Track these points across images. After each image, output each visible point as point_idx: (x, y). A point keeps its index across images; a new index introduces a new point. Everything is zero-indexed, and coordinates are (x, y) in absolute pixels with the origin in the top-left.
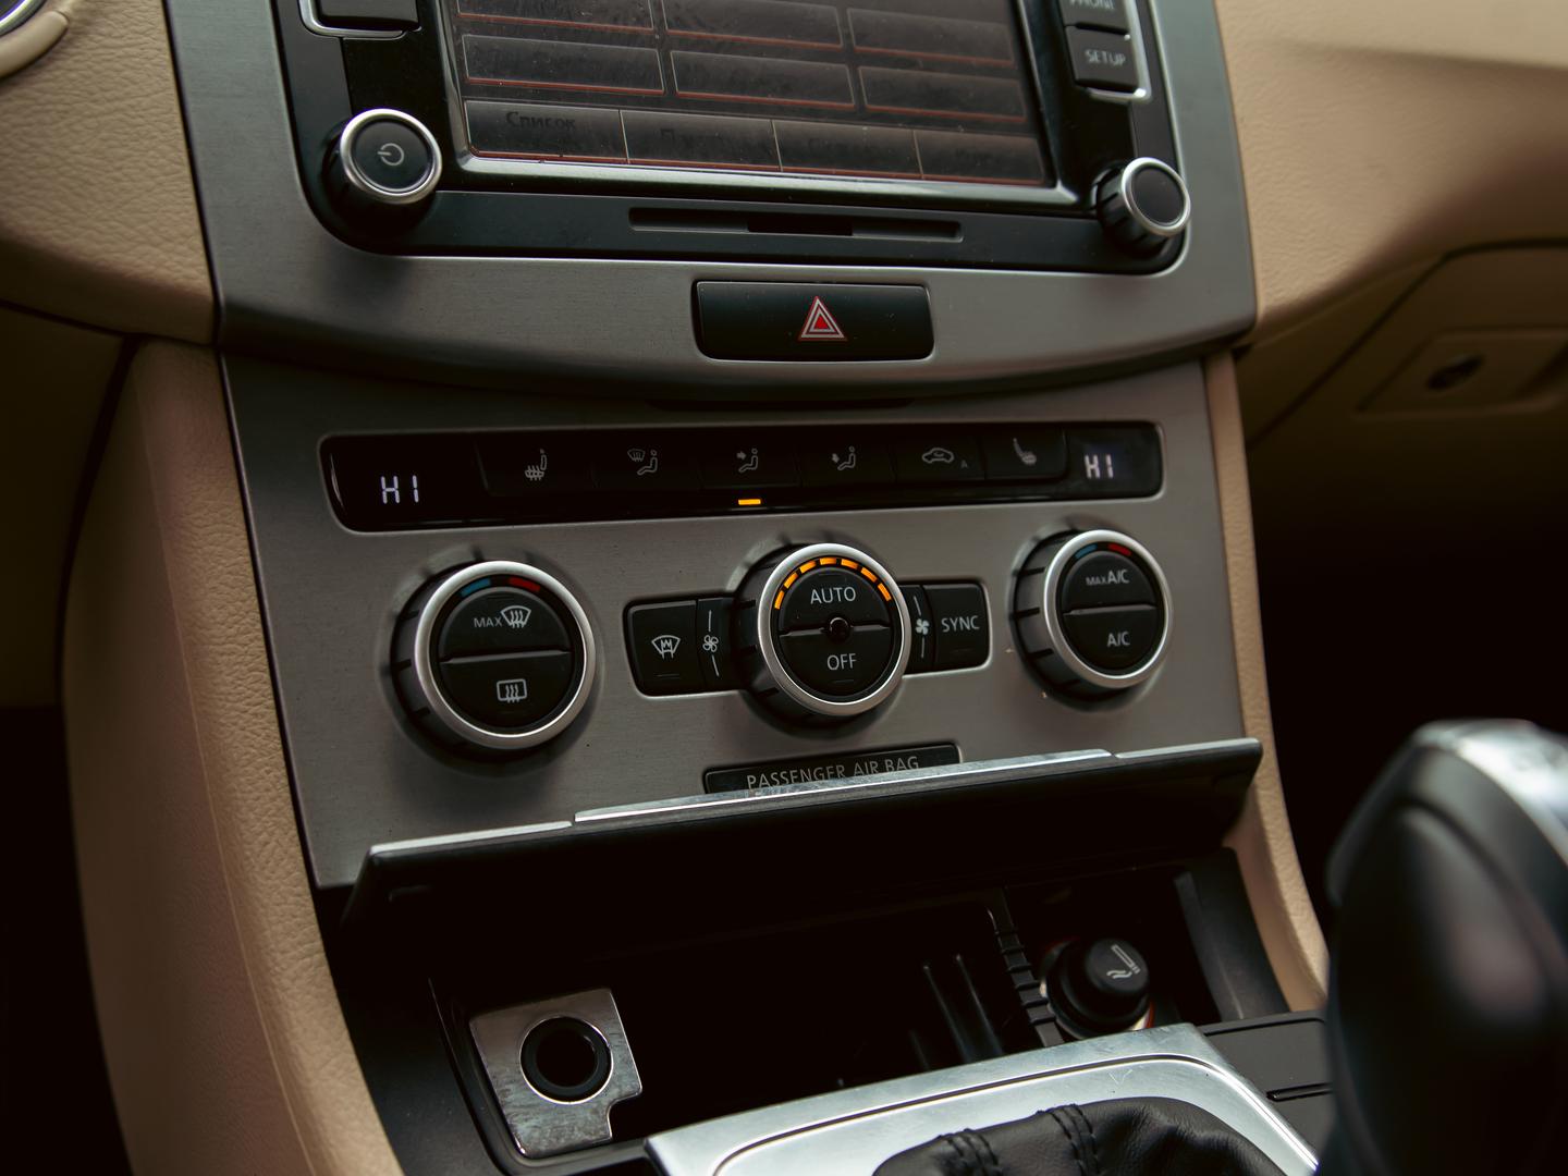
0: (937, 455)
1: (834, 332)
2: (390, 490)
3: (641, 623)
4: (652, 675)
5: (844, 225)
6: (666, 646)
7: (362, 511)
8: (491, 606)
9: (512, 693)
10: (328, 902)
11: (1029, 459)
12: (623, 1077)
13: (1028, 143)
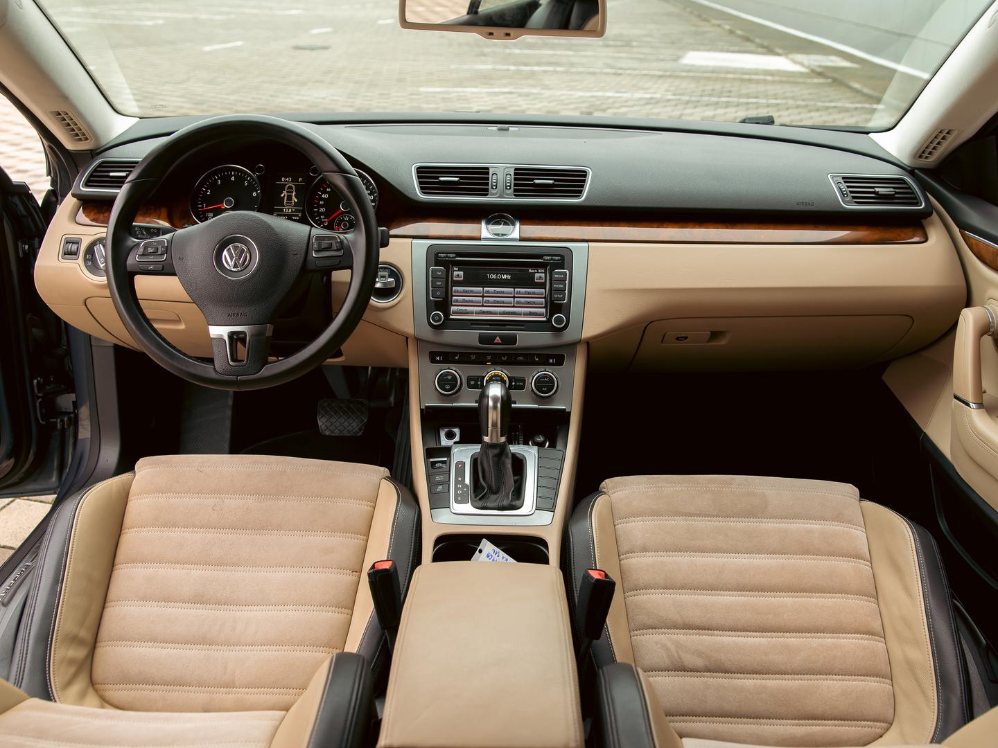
0: (521, 358)
1: (500, 341)
2: (438, 358)
3: (469, 379)
4: (470, 386)
5: (505, 325)
6: (472, 383)
7: (433, 361)
8: (446, 376)
9: (448, 387)
10: (422, 410)
11: (537, 360)
12: (457, 439)
13: (544, 310)
